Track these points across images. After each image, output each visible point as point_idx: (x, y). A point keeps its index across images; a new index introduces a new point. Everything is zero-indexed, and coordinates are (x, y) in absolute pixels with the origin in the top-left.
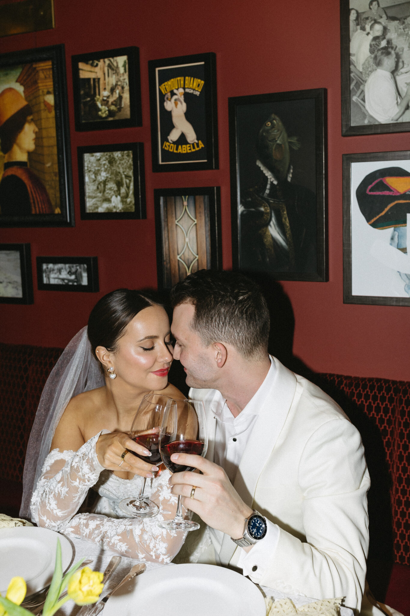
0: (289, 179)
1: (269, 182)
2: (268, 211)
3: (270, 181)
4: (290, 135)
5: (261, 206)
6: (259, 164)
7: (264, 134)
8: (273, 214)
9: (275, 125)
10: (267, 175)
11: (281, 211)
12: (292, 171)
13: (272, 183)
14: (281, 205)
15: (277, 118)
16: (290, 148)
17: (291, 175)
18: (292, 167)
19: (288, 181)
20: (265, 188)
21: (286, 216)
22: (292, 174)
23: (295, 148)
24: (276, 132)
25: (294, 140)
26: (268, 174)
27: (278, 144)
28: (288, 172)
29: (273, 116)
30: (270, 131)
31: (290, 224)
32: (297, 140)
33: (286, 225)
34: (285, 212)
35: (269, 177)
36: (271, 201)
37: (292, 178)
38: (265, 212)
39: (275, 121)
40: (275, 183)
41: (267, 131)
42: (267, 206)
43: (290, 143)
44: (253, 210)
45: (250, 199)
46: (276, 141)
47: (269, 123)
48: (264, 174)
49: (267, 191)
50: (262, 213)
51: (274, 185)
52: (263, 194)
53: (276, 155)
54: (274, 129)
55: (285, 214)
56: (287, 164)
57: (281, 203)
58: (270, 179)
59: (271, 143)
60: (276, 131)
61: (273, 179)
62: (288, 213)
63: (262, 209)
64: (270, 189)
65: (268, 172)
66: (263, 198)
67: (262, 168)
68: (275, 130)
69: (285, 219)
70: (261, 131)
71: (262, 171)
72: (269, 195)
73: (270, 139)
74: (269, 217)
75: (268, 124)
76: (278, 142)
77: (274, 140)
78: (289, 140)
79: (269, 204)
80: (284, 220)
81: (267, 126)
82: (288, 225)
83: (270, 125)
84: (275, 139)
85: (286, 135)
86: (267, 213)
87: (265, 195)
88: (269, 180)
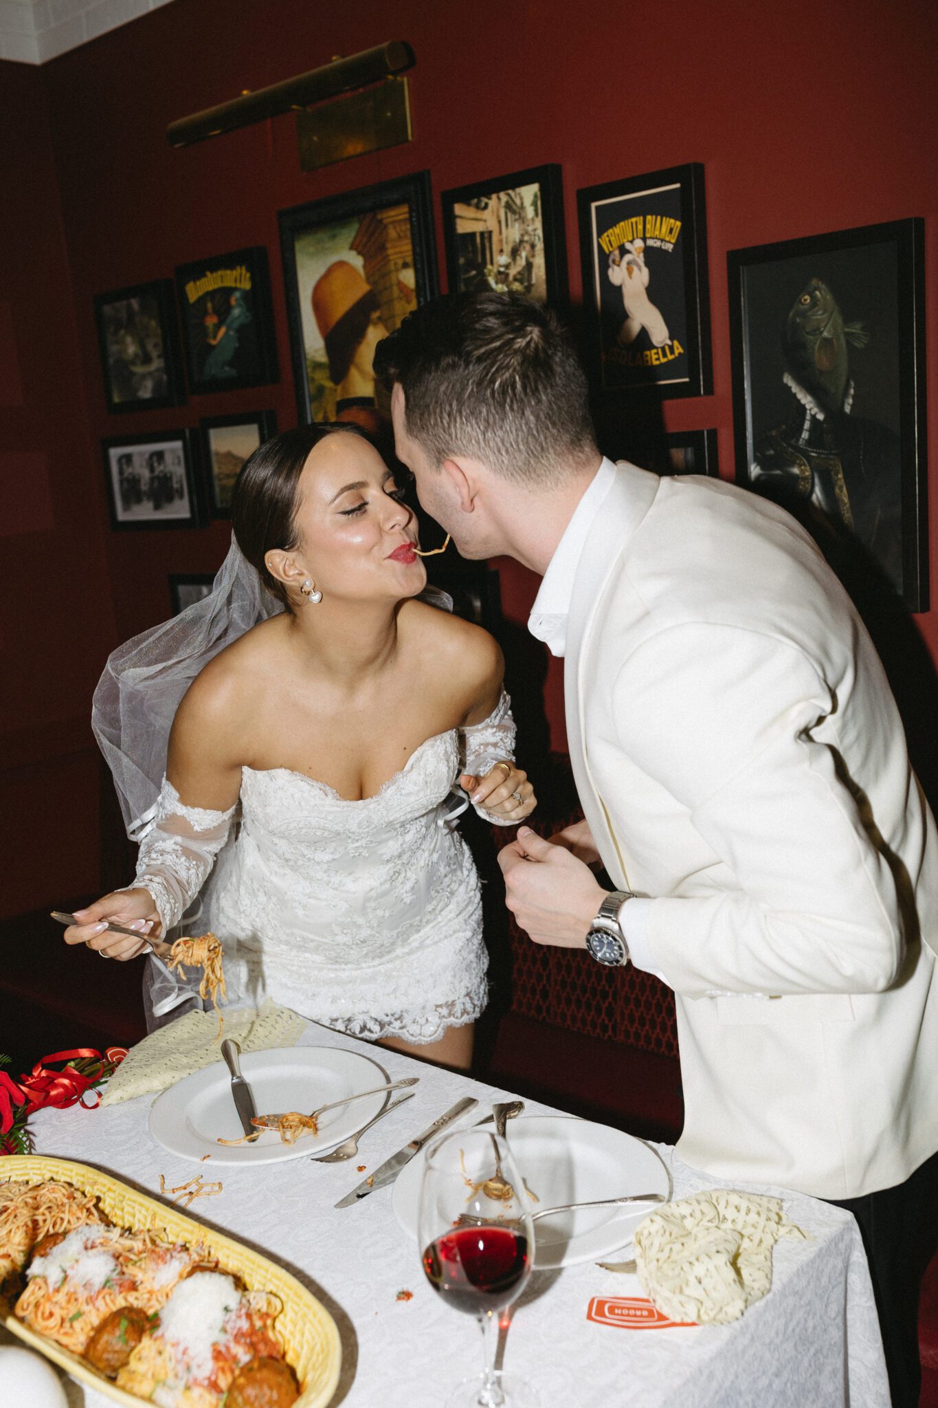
0: (847, 409)
1: (808, 417)
2: (807, 474)
3: (811, 415)
4: (848, 319)
5: (793, 464)
6: (788, 380)
7: (798, 320)
8: (817, 481)
9: (819, 300)
10: (803, 402)
11: (833, 473)
12: (852, 391)
13: (814, 417)
14: (832, 462)
15: (823, 286)
16: (848, 342)
17: (850, 401)
18: (852, 383)
19: (846, 413)
20: (800, 429)
21: (842, 482)
22: (854, 397)
23: (858, 345)
24: (822, 314)
25: (856, 328)
26: (806, 400)
27: (826, 339)
28: (846, 394)
29: (814, 282)
30: (809, 313)
31: (850, 497)
32: (862, 329)
33: (843, 501)
34: (840, 476)
35: (808, 407)
36: (813, 454)
37: (853, 406)
38: (801, 476)
39: (818, 293)
40: (820, 417)
41: (803, 314)
42: (804, 465)
43: (847, 334)
44: (778, 472)
45: (772, 452)
46: (822, 332)
47: (807, 297)
48: (799, 401)
49: (805, 435)
50: (796, 477)
51: (818, 420)
52: (798, 440)
53: (821, 360)
54: (816, 309)
55: (840, 479)
56: (843, 380)
57: (831, 457)
58: (810, 410)
59: (812, 337)
60: (820, 312)
61: (815, 410)
62: (845, 477)
63: (796, 471)
64: (811, 431)
65: (805, 397)
66: (797, 449)
67: (795, 389)
68: (818, 310)
69: (841, 488)
70: (791, 314)
71: (795, 395)
72: (809, 442)
73: (808, 330)
74: (808, 486)
75: (806, 300)
76: (825, 334)
77: (817, 331)
78: (847, 330)
79: (809, 459)
80: (837, 491)
81: (803, 304)
82: (846, 500)
83: (808, 301)
84: (818, 329)
85: (840, 321)
86: (805, 479)
87: (801, 442)
88: (808, 411)
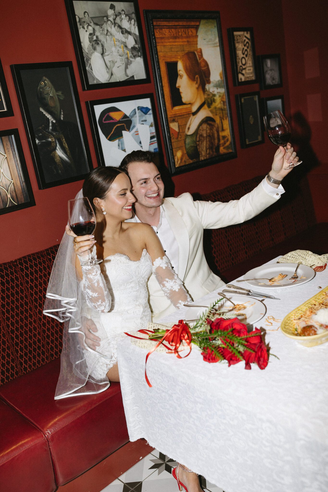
0: (62, 119)
1: (50, 122)
2: (54, 140)
3: (51, 121)
4: (57, 91)
5: (48, 138)
6: (41, 110)
7: (41, 90)
8: (57, 142)
9: (47, 84)
10: (48, 117)
11: (61, 139)
12: (62, 113)
13: (52, 122)
14: (61, 136)
15: (47, 79)
16: (58, 98)
17: (62, 116)
18: (62, 110)
19: (61, 120)
20: (49, 126)
21: (65, 142)
22: (63, 115)
23: (62, 98)
24: (48, 89)
25: (60, 93)
26: (49, 116)
27: (51, 96)
28: (60, 114)
29: (44, 78)
30: (44, 88)
31: (68, 146)
32: (62, 93)
33: (66, 147)
34: (64, 140)
35: (50, 118)
36: (54, 134)
37: (63, 117)
38: (52, 141)
39: (46, 81)
40: (54, 121)
41: (42, 88)
42: (52, 137)
43: (57, 95)
44: (44, 141)
45: (41, 134)
46: (49, 94)
47: (42, 83)
48: (46, 117)
49: (51, 128)
50: (50, 142)
51: (54, 123)
52: (48, 130)
53: (51, 103)
54: (46, 87)
55: (64, 141)
56: (59, 109)
57: (60, 134)
58: (51, 119)
59: (47, 96)
60: (48, 88)
61: (52, 120)
62: (65, 140)
63: (50, 140)
64: (52, 126)
65: (48, 115)
66: (49, 132)
67: (45, 113)
68: (47, 87)
69: (65, 143)
70: (39, 88)
71: (45, 115)
72: (52, 130)
73: (45, 93)
74: (55, 144)
75: (42, 84)
76: (51, 95)
77: (48, 94)
78: (57, 94)
79: (53, 135)
80: (64, 145)
81: (42, 85)
82: (67, 147)
83: (43, 84)
84: (48, 93)
85: (54, 91)
86: (53, 142)
87: (50, 130)
88: (50, 120)
